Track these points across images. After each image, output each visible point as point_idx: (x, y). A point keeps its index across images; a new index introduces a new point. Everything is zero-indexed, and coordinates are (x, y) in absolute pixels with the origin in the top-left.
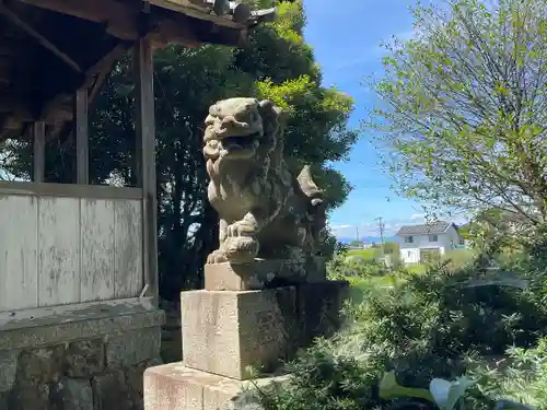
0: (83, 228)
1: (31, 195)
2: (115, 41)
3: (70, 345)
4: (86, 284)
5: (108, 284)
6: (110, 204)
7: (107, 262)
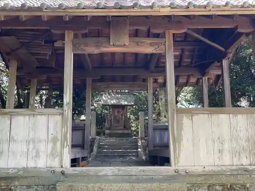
0: (232, 129)
1: (208, 114)
2: (241, 34)
3: (230, 186)
4: (236, 156)
5: (247, 158)
6: (245, 116)
7: (245, 146)
